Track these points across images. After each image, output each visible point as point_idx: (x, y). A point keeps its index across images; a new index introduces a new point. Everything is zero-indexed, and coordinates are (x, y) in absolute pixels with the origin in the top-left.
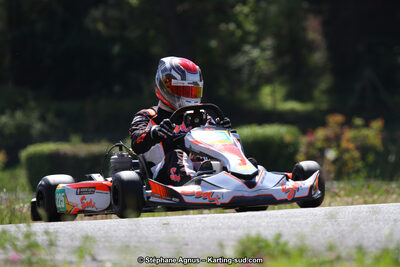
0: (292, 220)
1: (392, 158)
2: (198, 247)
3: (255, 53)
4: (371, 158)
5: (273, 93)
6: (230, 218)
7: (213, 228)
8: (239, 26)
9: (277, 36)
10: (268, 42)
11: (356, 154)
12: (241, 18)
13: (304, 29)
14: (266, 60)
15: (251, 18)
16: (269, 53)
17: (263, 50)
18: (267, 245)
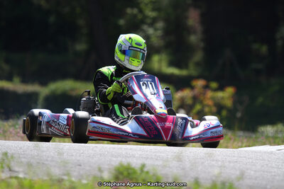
0: (158, 154)
1: (239, 115)
2: (88, 168)
3: (150, 31)
4: (224, 113)
5: (160, 61)
6: (114, 148)
7: (101, 155)
8: (141, 11)
9: (167, 20)
10: (160, 25)
11: (214, 109)
12: (142, 6)
13: (186, 18)
14: (158, 37)
15: (150, 6)
16: (159, 33)
17: (156, 30)
18: (135, 172)
